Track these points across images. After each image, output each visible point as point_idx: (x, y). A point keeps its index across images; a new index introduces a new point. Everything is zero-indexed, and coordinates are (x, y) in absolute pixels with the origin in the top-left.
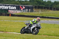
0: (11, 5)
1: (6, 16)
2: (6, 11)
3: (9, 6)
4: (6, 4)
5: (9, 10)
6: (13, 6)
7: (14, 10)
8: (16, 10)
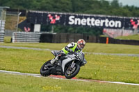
0: (109, 16)
1: (97, 42)
2: (97, 31)
3: (104, 19)
4: (98, 13)
5: (105, 30)
6: (115, 20)
7: (118, 28)
8: (121, 28)
